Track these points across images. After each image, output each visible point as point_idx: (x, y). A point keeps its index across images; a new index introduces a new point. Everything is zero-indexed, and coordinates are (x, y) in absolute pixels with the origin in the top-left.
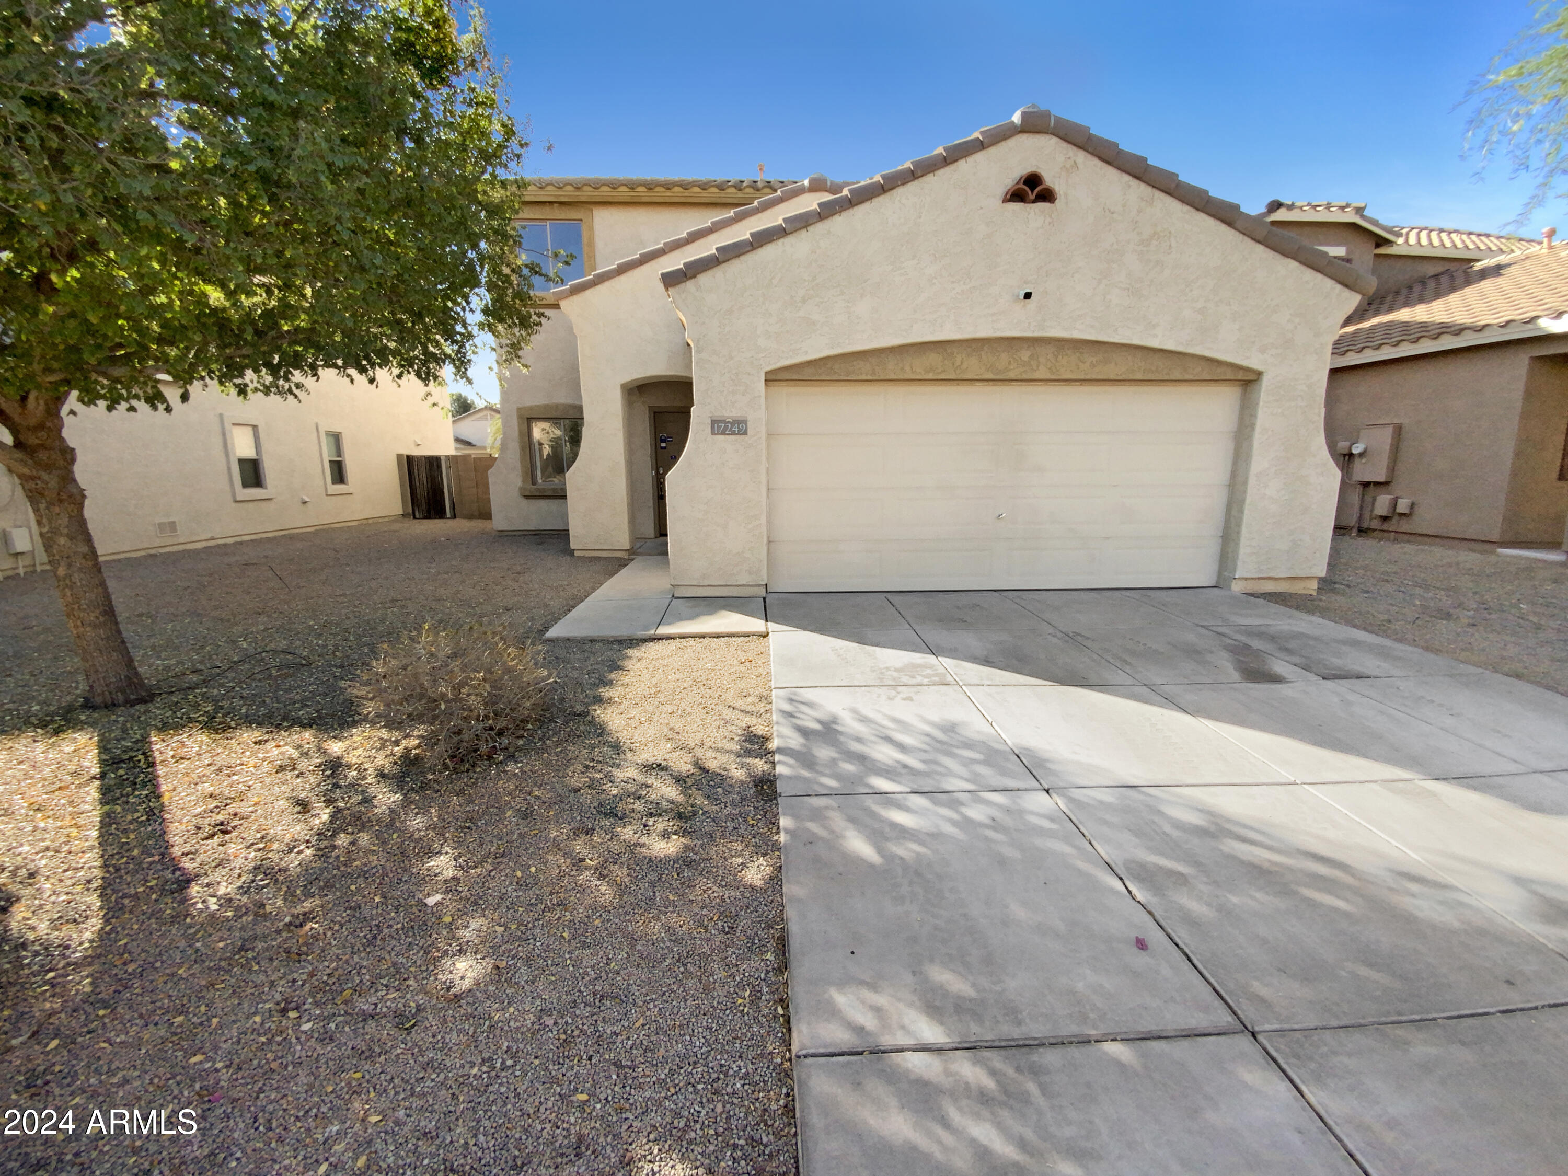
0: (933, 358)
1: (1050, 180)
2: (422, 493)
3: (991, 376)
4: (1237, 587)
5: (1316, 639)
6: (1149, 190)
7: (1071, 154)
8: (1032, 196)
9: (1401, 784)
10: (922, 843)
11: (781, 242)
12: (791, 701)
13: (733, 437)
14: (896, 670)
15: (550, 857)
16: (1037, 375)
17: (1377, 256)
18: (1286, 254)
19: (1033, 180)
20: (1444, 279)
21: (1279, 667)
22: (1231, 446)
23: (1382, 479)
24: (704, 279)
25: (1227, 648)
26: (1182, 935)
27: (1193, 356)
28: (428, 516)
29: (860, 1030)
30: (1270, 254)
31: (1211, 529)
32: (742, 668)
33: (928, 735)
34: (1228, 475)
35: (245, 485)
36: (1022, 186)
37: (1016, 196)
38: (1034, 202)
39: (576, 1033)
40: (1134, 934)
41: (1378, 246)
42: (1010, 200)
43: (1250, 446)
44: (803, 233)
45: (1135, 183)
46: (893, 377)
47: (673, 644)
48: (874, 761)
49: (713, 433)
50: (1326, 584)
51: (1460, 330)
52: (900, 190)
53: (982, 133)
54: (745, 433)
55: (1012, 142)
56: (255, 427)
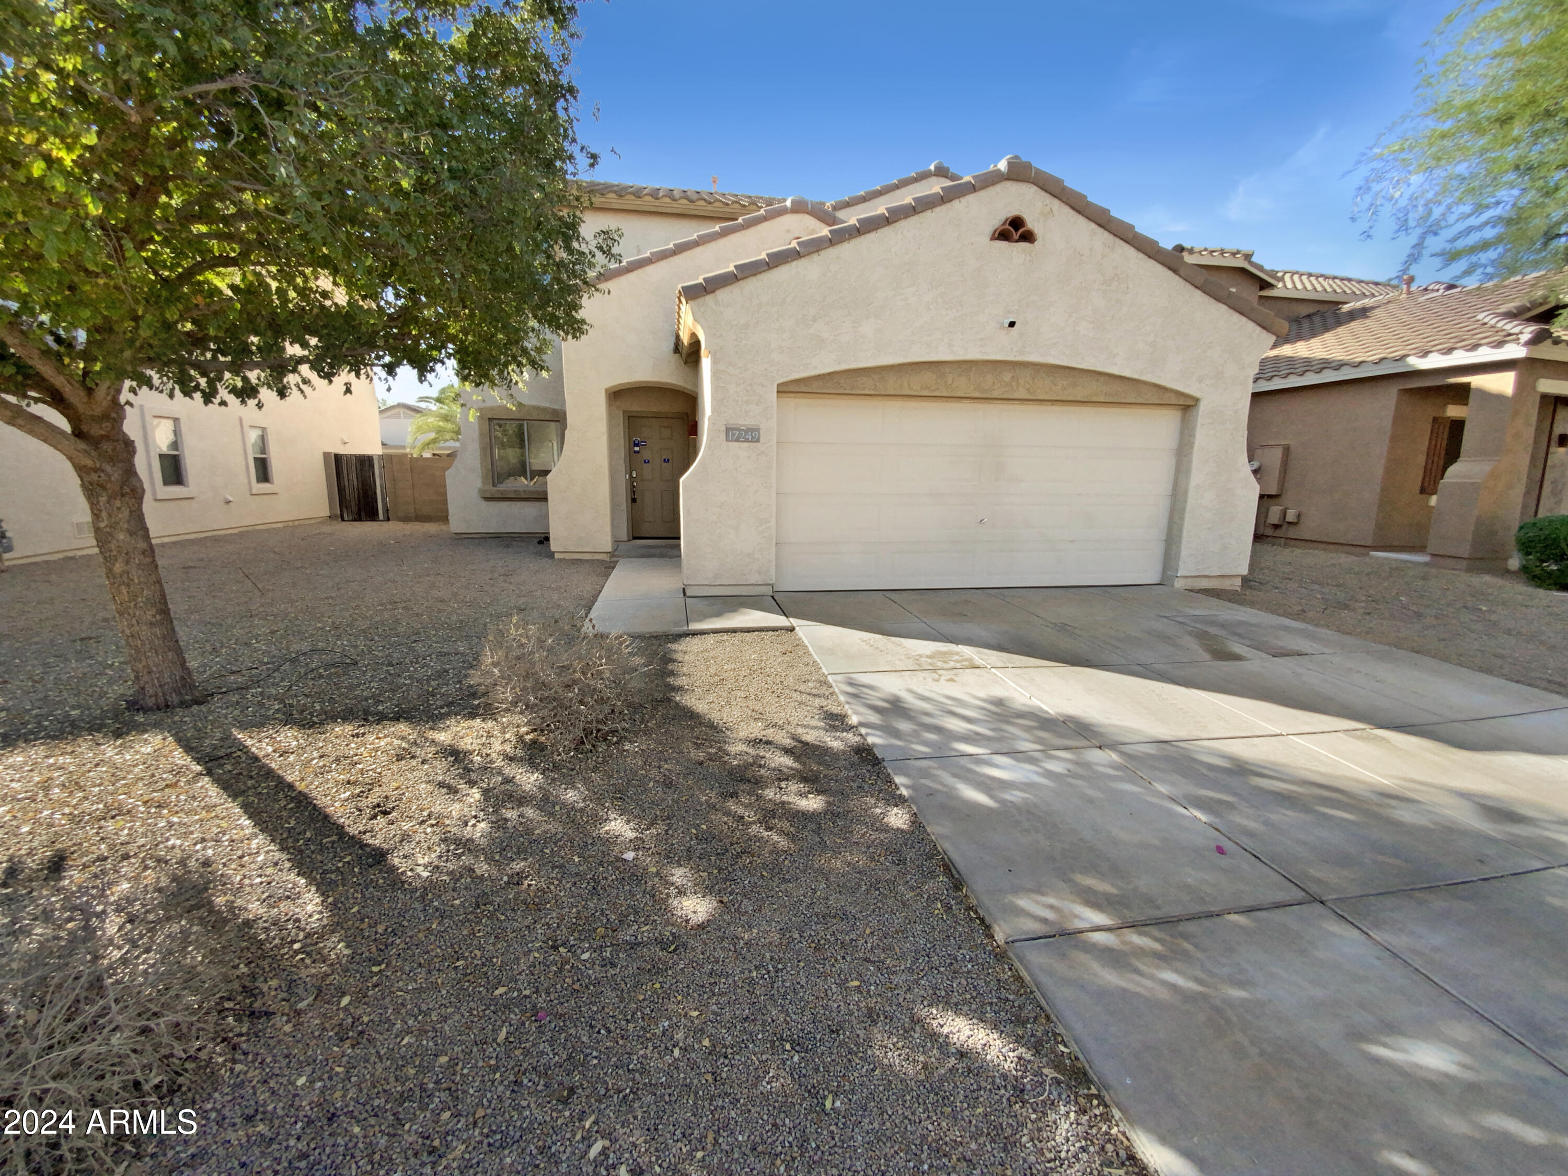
0: (928, 377)
1: (1031, 223)
2: (352, 495)
3: (977, 395)
4: (1179, 584)
5: (1255, 625)
6: (1111, 237)
7: (1048, 202)
8: (1016, 237)
9: (1358, 733)
10: (1022, 790)
11: (794, 263)
12: (851, 684)
13: (747, 444)
14: (928, 657)
15: (713, 817)
16: (1016, 396)
17: (1261, 297)
18: (1218, 299)
19: (1016, 223)
20: (1317, 319)
21: (1238, 648)
22: (1173, 462)
23: (1273, 492)
24: (723, 295)
25: (1190, 634)
26: (1245, 841)
27: (1145, 383)
28: (358, 518)
29: (1045, 921)
30: (1206, 298)
31: (1157, 534)
32: (786, 658)
33: (983, 708)
34: (1170, 488)
35: (166, 483)
36: (1007, 226)
37: (1002, 235)
38: (1017, 241)
39: (822, 942)
40: (1213, 845)
41: (1262, 288)
42: (997, 239)
43: (1190, 462)
44: (815, 257)
45: (1100, 230)
46: (892, 392)
47: (711, 639)
48: (949, 731)
49: (727, 440)
50: (1246, 581)
51: (1340, 365)
52: (902, 223)
53: (974, 177)
54: (758, 441)
55: (998, 188)
56: (176, 420)
